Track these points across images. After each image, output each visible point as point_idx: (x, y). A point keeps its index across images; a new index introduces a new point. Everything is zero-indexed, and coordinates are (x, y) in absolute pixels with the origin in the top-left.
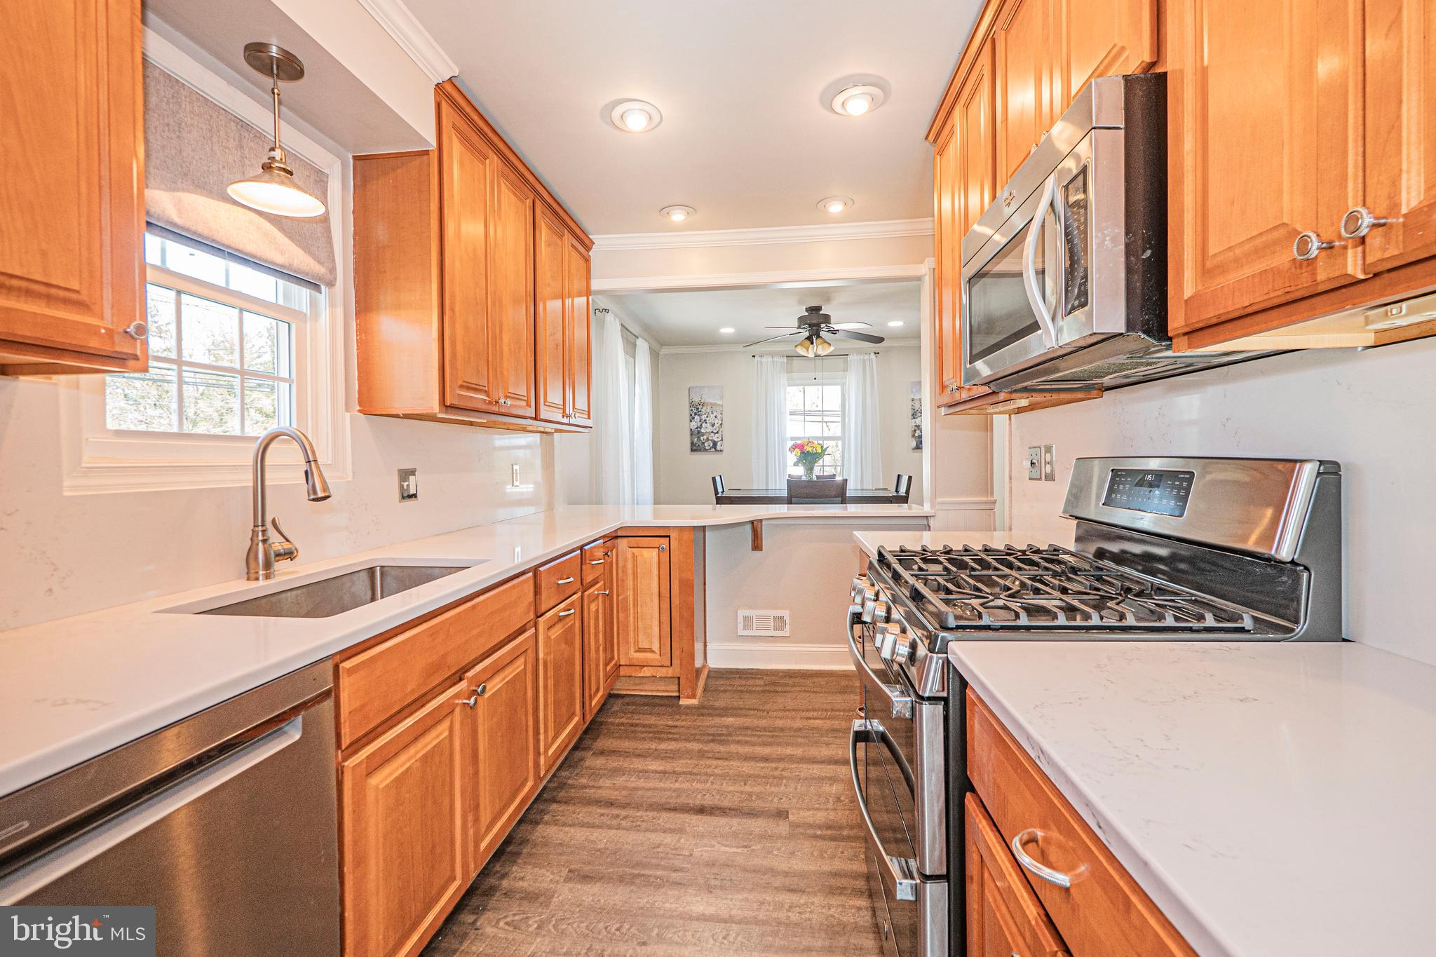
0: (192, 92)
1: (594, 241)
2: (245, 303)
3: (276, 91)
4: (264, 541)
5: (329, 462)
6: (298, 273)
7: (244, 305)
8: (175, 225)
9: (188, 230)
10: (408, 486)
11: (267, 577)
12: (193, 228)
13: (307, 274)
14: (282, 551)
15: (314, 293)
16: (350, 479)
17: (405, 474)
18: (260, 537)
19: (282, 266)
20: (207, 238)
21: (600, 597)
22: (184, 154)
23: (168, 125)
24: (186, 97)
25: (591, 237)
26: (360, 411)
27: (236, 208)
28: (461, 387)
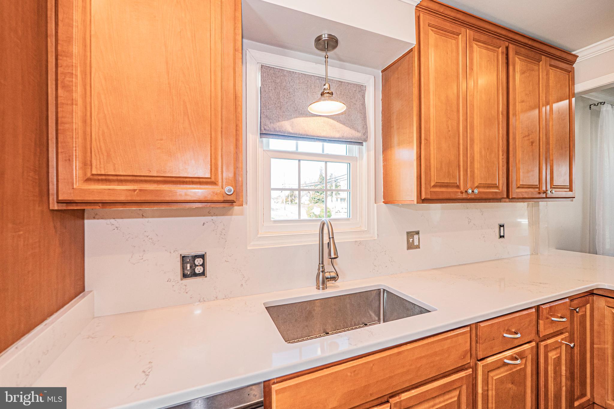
0: (299, 74)
1: (577, 54)
2: (327, 158)
3: (326, 56)
4: (322, 271)
5: (366, 229)
6: (348, 139)
7: (327, 159)
8: (291, 133)
9: (296, 134)
10: (413, 241)
11: (323, 289)
12: (298, 133)
13: (352, 139)
14: (329, 277)
15: (361, 146)
16: (376, 238)
17: (410, 234)
18: (321, 270)
19: (339, 138)
20: (304, 135)
21: (564, 347)
22: (296, 102)
23: (289, 92)
24: (297, 77)
25: (573, 53)
26: (384, 202)
27: (318, 118)
28: (434, 186)
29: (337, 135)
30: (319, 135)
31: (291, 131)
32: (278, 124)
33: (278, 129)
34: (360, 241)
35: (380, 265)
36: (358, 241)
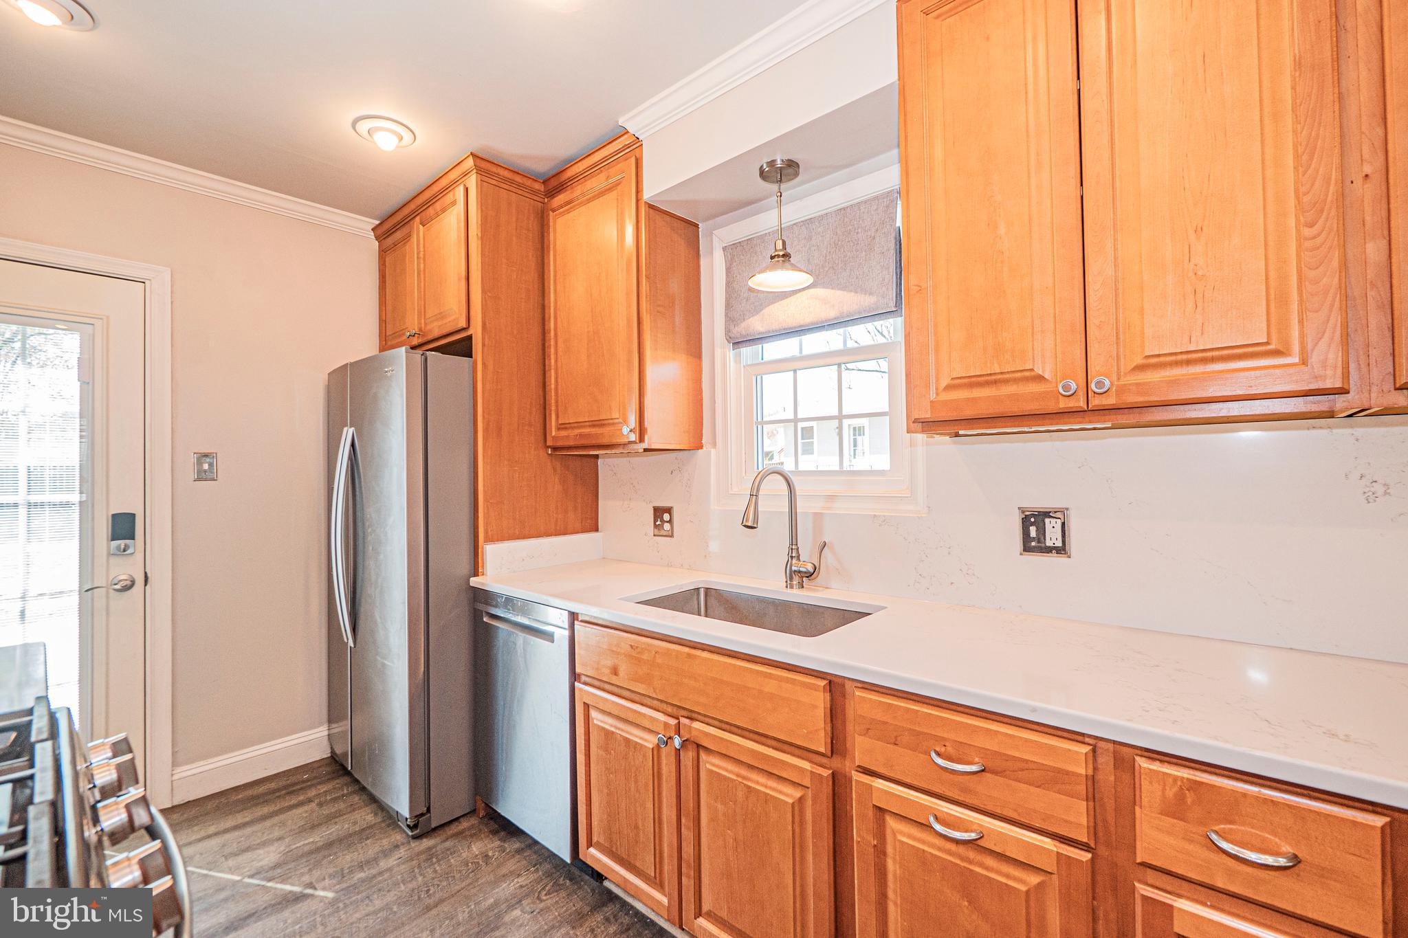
2: (835, 358)
3: (778, 194)
4: (793, 558)
5: (909, 495)
7: (839, 360)
10: (1041, 533)
16: (925, 515)
18: (791, 554)
27: (798, 295)
28: (948, 388)
29: (832, 314)
30: (802, 323)
31: (762, 330)
32: (743, 325)
33: (744, 333)
34: (884, 516)
35: (934, 576)
36: (880, 516)
